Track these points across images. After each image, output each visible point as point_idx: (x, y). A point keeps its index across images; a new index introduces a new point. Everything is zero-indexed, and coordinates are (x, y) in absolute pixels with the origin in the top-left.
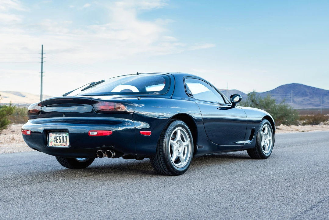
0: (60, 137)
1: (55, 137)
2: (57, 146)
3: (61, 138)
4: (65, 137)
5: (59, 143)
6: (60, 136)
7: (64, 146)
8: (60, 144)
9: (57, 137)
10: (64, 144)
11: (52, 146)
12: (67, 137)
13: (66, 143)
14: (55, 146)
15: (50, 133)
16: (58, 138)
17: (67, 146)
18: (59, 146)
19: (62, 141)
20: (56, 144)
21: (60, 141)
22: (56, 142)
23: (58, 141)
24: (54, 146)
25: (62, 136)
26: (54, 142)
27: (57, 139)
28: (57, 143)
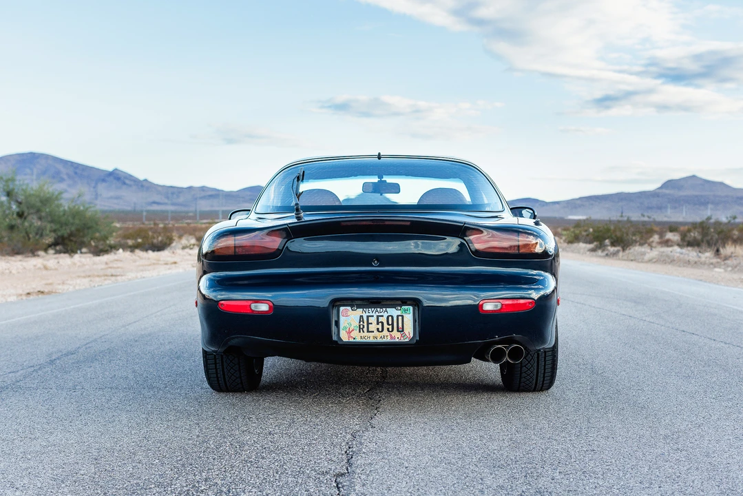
0: (378, 317)
1: (361, 317)
2: (372, 340)
3: (384, 320)
4: (398, 316)
5: (376, 331)
6: (377, 314)
7: (397, 340)
8: (382, 334)
9: (368, 317)
10: (396, 334)
11: (352, 340)
12: (402, 316)
13: (401, 330)
14: (362, 340)
15: (342, 308)
16: (372, 320)
17: (407, 340)
18: (379, 340)
19: (386, 326)
20: (366, 334)
21: (380, 326)
22: (365, 329)
23: (372, 328)
24: (358, 340)
25: (386, 315)
26: (361, 329)
27: (368, 324)
28: (368, 331)
